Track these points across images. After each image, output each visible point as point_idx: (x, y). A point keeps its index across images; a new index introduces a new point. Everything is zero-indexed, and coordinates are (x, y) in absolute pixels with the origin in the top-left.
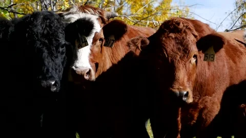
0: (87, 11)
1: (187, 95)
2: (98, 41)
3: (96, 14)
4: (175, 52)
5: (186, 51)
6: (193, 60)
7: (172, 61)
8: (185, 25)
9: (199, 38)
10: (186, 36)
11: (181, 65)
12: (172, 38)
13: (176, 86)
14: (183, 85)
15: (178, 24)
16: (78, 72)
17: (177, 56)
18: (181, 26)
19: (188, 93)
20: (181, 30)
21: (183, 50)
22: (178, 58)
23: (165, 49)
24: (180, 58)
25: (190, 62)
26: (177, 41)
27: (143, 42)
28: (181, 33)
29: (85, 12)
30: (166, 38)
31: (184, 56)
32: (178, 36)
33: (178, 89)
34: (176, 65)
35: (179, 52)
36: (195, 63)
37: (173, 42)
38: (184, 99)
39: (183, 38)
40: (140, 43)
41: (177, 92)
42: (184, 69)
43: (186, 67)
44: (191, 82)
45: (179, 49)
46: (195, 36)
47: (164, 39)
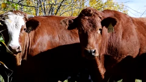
0: (17, 14)
1: (95, 52)
2: (23, 30)
3: (22, 15)
4: (88, 27)
5: (94, 26)
6: (99, 32)
7: (87, 32)
8: (94, 11)
9: (103, 19)
10: (95, 18)
11: (92, 35)
12: (87, 19)
13: (88, 47)
14: (92, 46)
15: (90, 11)
16: (13, 48)
17: (89, 29)
18: (92, 12)
19: (95, 50)
20: (92, 14)
21: (93, 26)
22: (90, 30)
23: (82, 25)
24: (91, 30)
25: (97, 33)
26: (89, 21)
27: (70, 21)
28: (92, 16)
29: (16, 14)
30: (83, 19)
31: (93, 29)
32: (90, 18)
33: (89, 48)
34: (89, 34)
35: (90, 27)
36: (100, 34)
37: (87, 21)
38: (93, 54)
39: (93, 19)
40: (68, 22)
41: (89, 50)
42: (93, 37)
43: (94, 36)
44: (98, 44)
45: (90, 25)
46: (100, 18)
47: (82, 19)
